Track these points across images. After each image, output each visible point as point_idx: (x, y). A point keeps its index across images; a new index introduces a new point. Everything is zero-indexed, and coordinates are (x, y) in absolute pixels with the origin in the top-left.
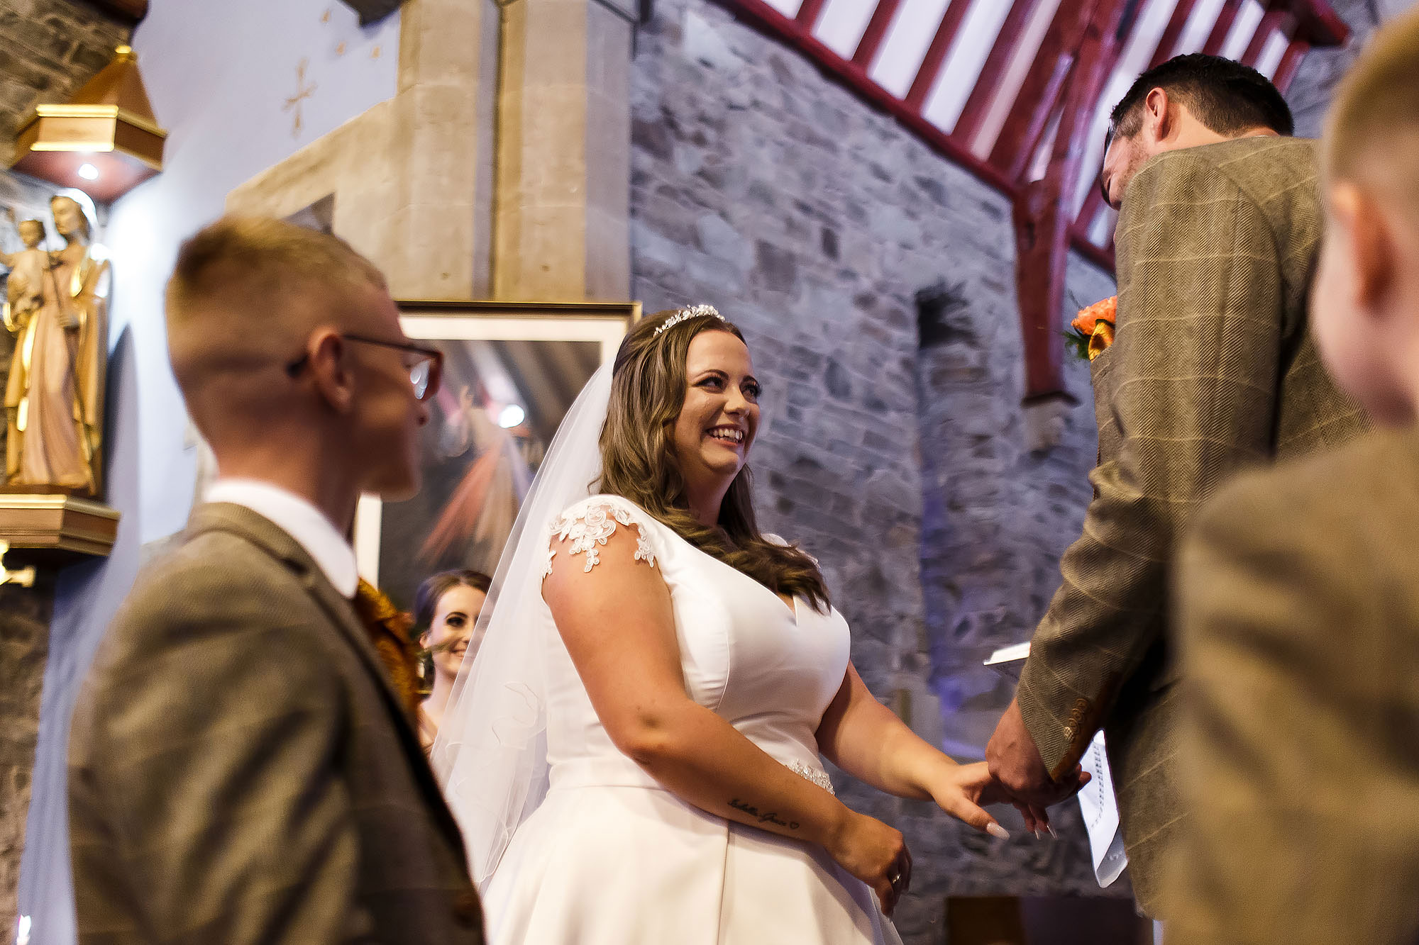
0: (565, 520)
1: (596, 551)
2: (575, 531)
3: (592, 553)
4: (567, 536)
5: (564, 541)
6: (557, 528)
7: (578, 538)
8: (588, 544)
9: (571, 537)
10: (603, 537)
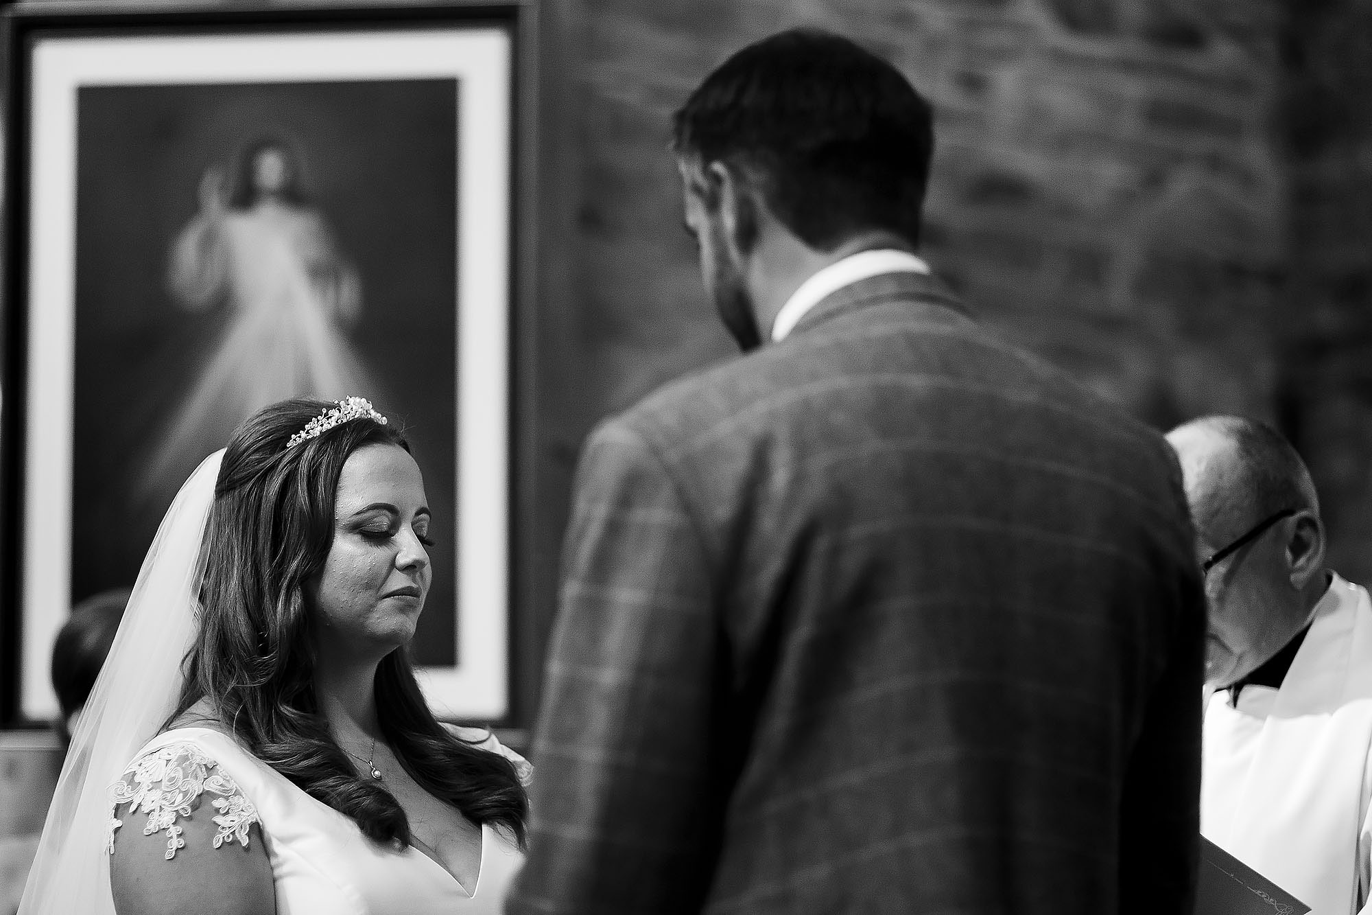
0: (140, 783)
1: (179, 829)
2: (148, 799)
3: (174, 831)
4: (140, 805)
5: (134, 812)
6: (127, 795)
7: (154, 810)
8: (167, 818)
9: (145, 809)
10: (184, 805)
